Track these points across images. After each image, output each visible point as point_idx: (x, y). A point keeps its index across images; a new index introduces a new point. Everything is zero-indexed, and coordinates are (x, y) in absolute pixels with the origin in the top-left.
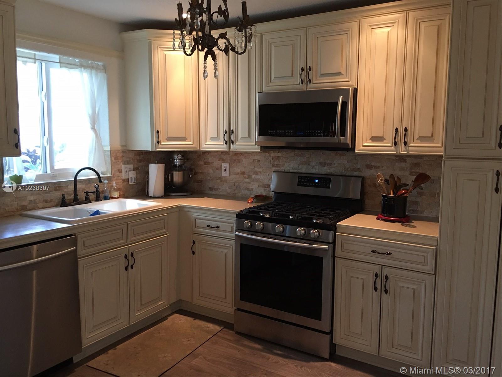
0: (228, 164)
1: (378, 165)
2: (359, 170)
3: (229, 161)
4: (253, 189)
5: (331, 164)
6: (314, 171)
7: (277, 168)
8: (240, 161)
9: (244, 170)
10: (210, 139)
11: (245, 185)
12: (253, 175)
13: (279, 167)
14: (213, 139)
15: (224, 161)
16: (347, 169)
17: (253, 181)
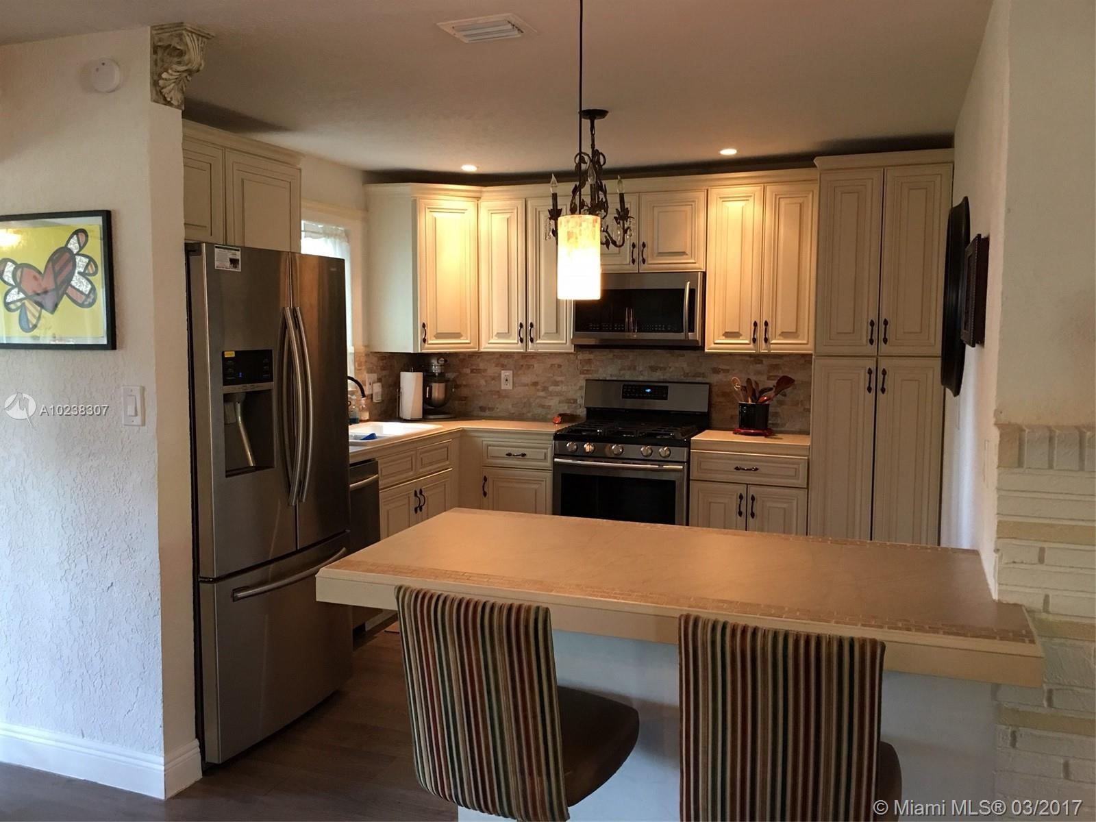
0: (511, 372)
1: (728, 368)
2: (703, 375)
3: (512, 367)
4: (550, 406)
5: (665, 369)
6: (641, 378)
7: (587, 376)
8: (529, 367)
9: (536, 380)
10: (496, 336)
11: (538, 401)
12: (551, 386)
13: (591, 374)
14: (499, 335)
15: (504, 367)
16: (688, 373)
17: (551, 394)
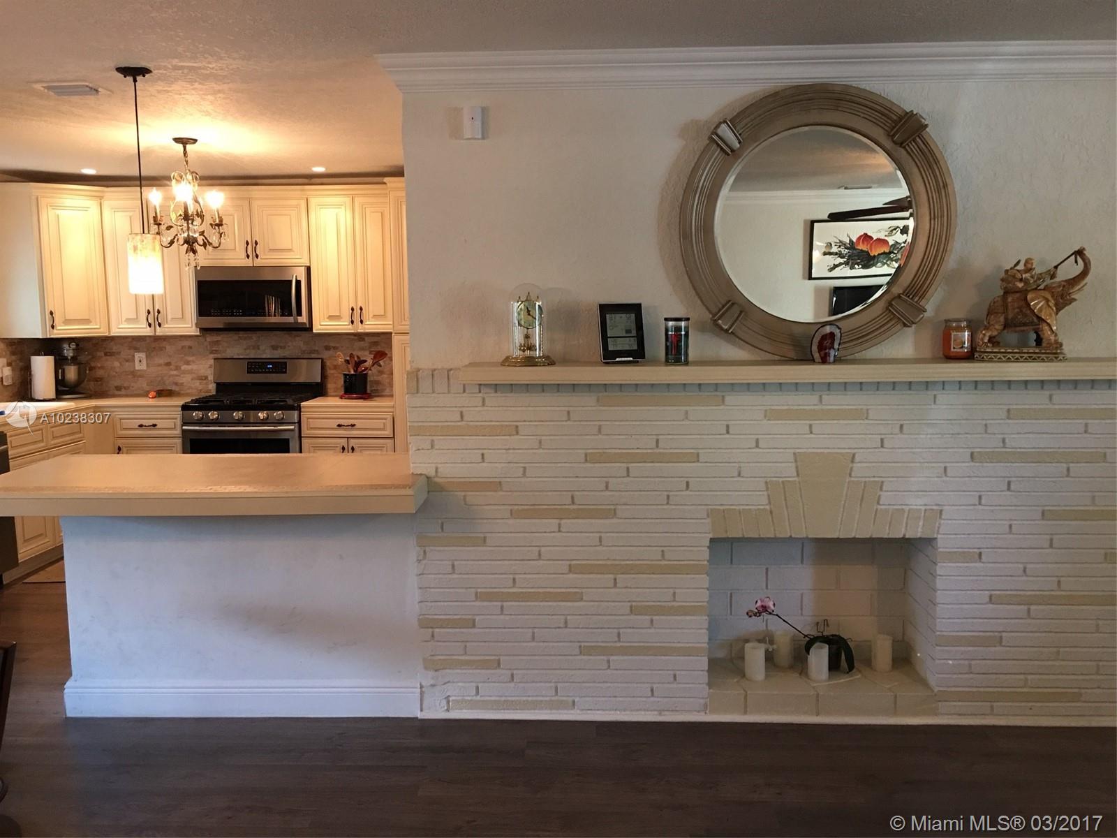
0: (144, 354)
1: (338, 345)
2: (317, 352)
3: (145, 350)
5: (284, 347)
7: (216, 355)
8: (162, 349)
10: (125, 321)
11: (171, 379)
12: (183, 365)
14: (128, 320)
15: (137, 350)
16: (304, 351)
17: (184, 372)
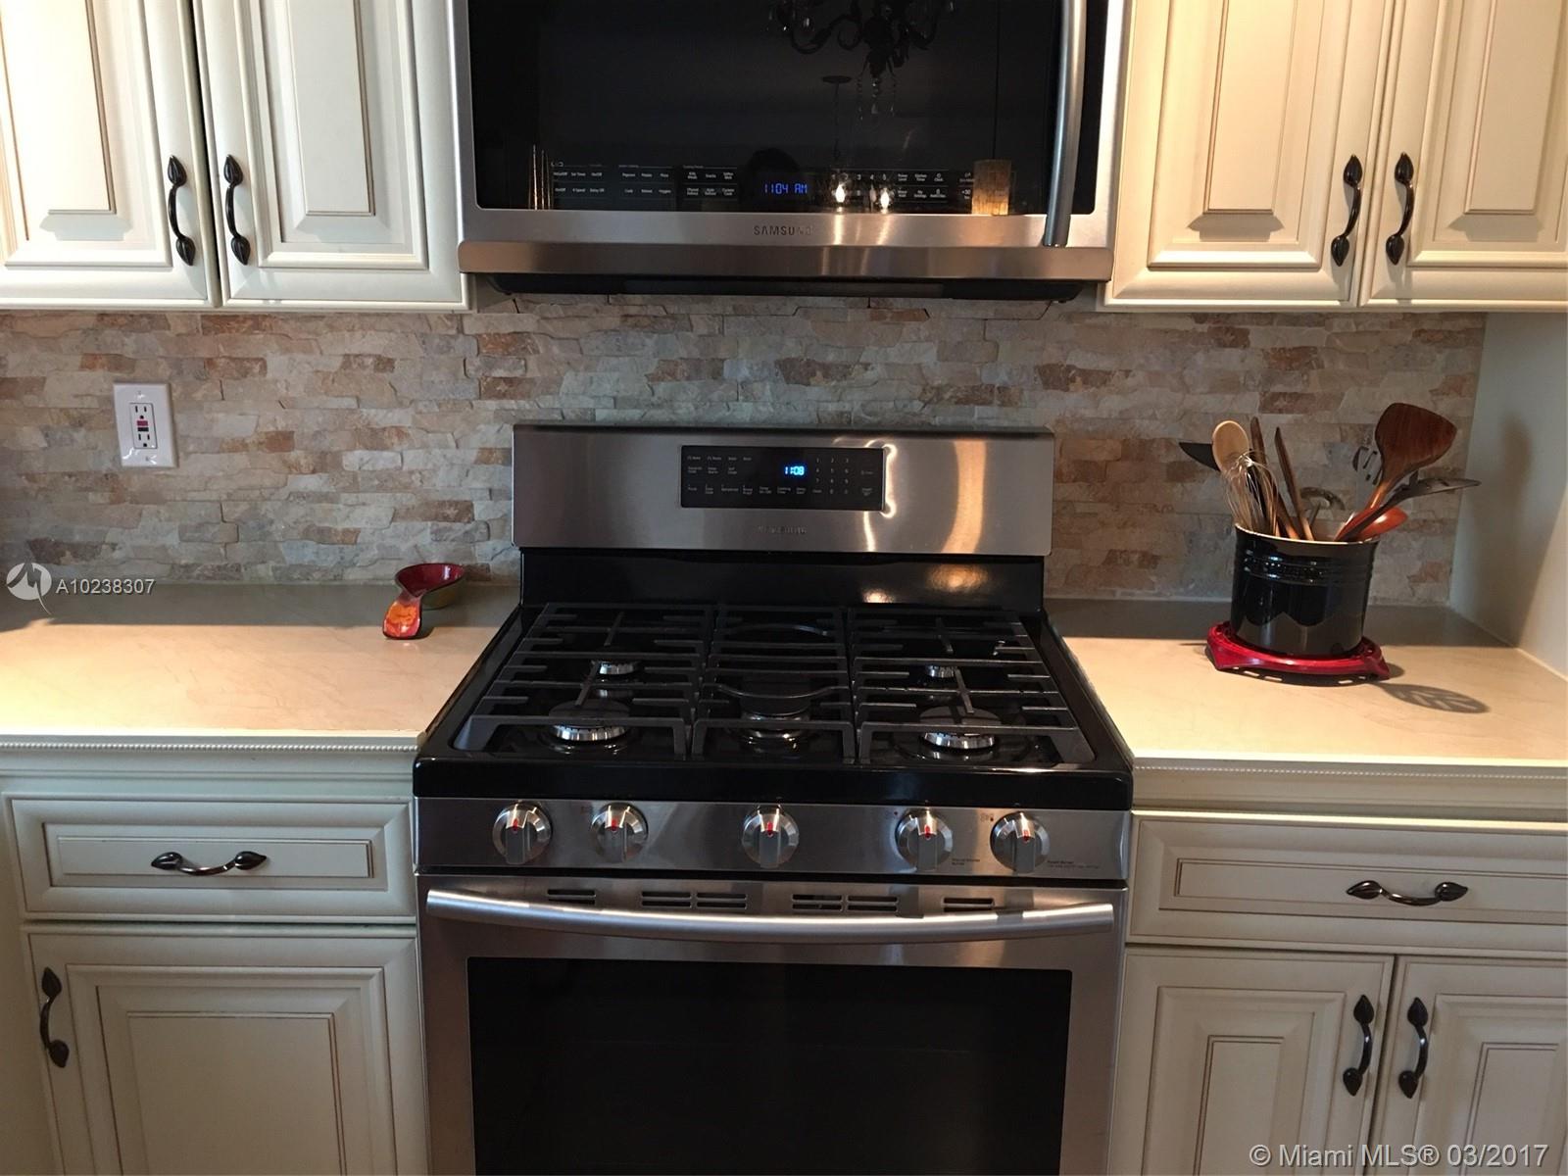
0: (162, 389)
3: (164, 370)
4: (356, 532)
5: (845, 371)
6: (745, 413)
9: (281, 425)
10: (46, 227)
11: (297, 511)
12: (352, 449)
13: (526, 396)
15: (123, 368)
17: (354, 484)
